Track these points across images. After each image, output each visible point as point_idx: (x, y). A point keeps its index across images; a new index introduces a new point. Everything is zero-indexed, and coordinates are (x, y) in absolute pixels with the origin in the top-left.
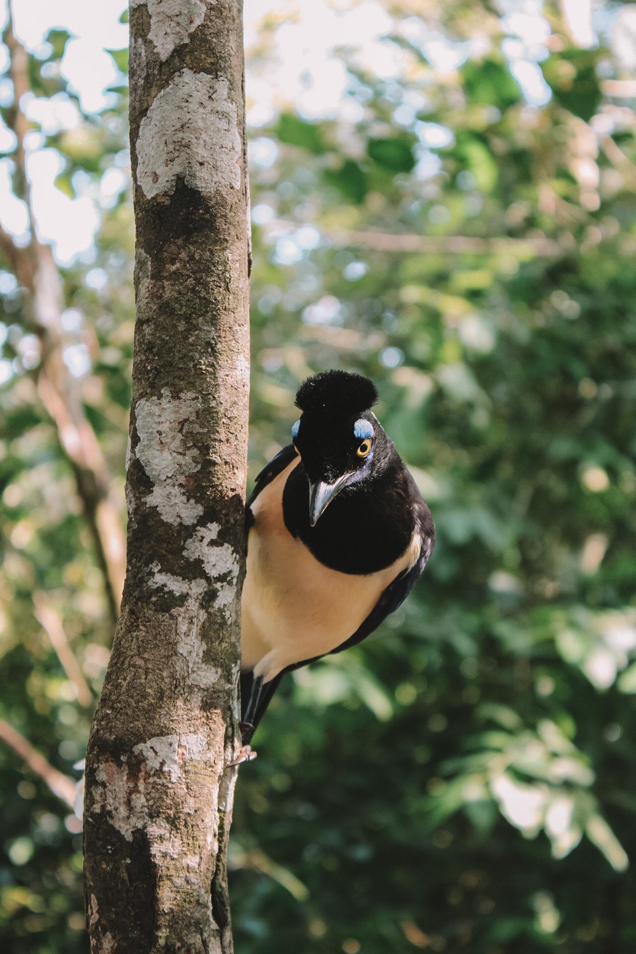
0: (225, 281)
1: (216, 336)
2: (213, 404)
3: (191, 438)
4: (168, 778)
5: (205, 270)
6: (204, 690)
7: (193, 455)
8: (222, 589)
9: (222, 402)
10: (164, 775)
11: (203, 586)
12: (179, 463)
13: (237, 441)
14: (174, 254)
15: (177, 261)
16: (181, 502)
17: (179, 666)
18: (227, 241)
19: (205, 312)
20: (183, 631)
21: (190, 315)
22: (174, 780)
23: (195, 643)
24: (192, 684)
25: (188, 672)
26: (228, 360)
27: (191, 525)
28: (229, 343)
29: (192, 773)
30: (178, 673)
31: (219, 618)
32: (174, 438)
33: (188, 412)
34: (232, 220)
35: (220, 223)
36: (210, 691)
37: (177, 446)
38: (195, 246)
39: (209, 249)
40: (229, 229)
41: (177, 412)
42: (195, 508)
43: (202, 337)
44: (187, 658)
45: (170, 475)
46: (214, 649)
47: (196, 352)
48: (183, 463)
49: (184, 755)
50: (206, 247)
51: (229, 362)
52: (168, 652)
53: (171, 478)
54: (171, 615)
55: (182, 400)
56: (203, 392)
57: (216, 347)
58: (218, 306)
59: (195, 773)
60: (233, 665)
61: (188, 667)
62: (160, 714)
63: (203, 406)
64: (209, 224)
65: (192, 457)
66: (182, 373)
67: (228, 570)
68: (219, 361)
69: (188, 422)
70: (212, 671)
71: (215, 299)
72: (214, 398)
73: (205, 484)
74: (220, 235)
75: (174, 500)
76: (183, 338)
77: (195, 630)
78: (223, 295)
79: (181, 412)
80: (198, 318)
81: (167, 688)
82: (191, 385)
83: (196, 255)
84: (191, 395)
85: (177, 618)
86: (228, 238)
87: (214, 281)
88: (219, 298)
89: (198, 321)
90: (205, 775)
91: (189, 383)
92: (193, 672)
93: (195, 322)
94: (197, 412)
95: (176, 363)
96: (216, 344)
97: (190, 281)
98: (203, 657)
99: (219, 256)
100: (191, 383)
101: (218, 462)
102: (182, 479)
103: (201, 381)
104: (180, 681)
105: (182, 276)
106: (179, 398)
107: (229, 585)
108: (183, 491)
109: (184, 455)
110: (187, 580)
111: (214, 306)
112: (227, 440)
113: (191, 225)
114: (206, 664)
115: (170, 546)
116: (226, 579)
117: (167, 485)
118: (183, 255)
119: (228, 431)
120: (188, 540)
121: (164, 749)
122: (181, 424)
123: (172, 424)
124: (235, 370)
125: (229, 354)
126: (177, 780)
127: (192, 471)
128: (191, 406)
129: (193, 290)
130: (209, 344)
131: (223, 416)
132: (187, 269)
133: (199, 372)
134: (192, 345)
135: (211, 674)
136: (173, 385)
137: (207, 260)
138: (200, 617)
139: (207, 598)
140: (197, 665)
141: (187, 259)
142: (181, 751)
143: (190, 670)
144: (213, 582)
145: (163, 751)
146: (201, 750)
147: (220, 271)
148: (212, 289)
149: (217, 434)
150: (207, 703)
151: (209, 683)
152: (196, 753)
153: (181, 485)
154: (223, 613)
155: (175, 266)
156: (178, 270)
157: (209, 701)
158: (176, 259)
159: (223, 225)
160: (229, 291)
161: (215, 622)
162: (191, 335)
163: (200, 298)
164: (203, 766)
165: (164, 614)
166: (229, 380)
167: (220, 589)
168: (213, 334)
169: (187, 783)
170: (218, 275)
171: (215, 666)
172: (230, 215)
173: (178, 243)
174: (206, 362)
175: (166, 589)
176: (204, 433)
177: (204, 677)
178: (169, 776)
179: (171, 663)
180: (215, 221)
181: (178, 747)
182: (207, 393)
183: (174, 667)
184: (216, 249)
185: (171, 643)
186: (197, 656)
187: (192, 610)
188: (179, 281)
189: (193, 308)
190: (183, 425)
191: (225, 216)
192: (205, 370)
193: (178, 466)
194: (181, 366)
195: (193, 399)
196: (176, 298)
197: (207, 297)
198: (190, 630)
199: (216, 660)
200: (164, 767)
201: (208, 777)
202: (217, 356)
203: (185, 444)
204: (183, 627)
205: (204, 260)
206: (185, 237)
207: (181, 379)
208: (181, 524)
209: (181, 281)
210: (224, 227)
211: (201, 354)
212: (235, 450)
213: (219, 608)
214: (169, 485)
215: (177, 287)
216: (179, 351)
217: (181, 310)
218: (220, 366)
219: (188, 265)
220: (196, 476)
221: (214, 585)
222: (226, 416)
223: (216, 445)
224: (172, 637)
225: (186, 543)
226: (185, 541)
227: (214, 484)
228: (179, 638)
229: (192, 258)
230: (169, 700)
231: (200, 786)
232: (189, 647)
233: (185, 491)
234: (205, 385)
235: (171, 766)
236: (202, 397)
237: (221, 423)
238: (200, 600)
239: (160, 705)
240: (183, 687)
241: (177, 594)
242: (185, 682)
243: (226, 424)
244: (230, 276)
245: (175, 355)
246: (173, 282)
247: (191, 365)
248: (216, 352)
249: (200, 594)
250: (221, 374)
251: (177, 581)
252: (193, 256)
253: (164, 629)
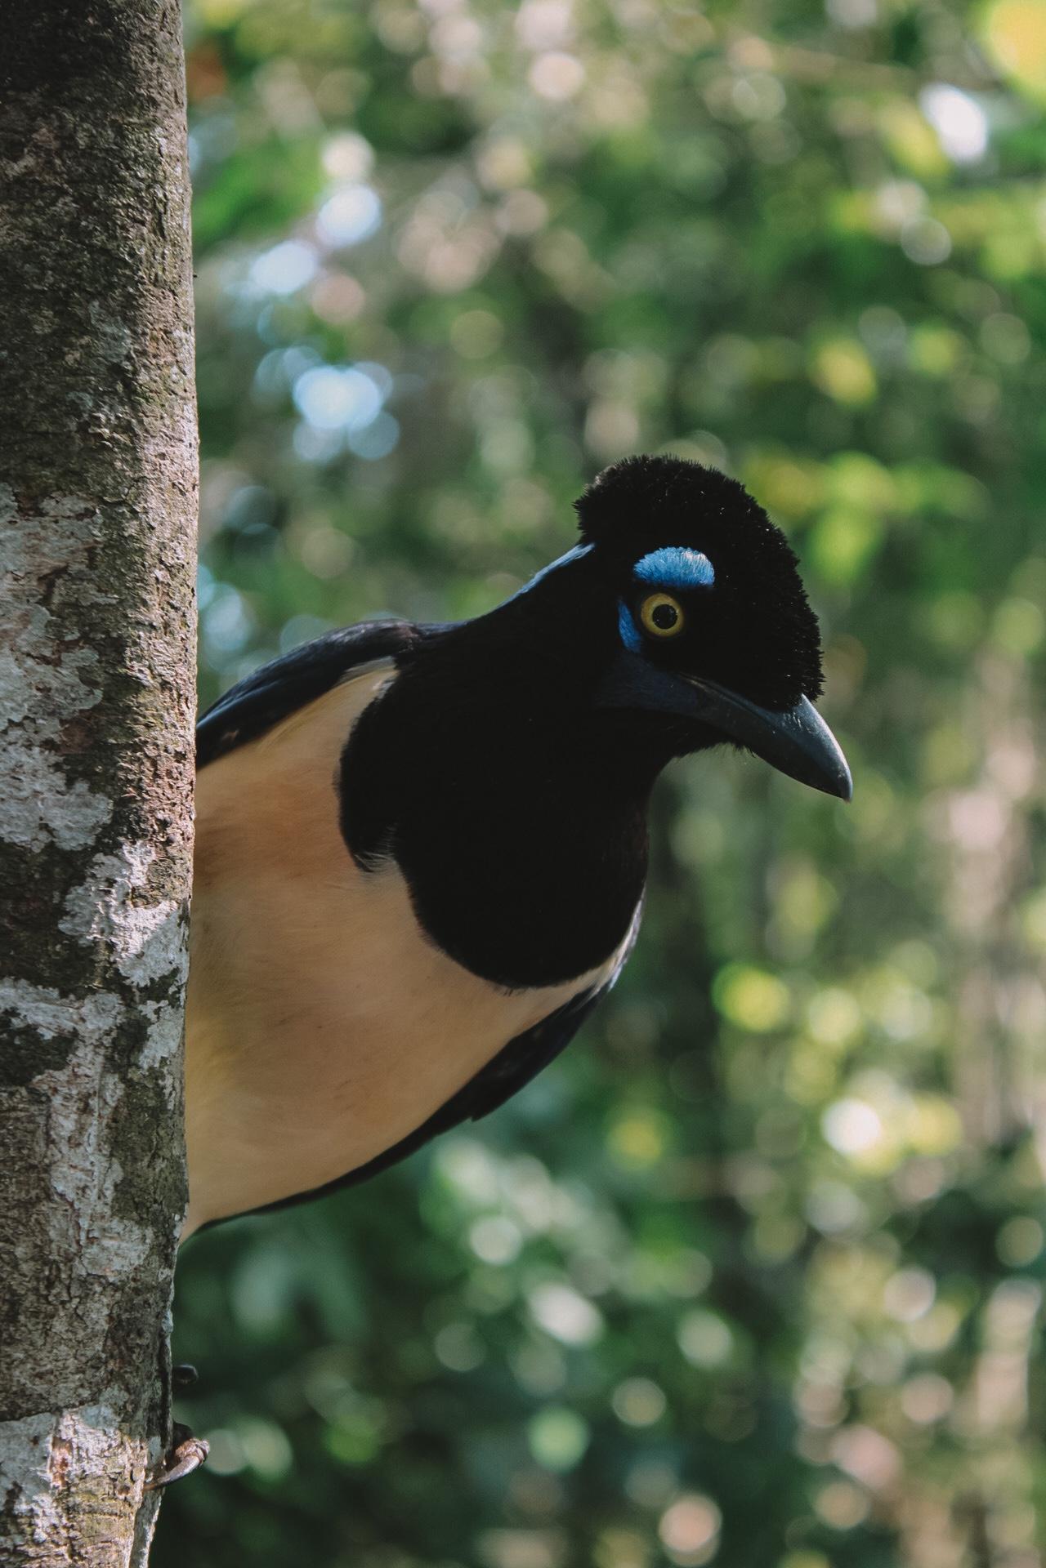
0: (154, 209)
1: (136, 351)
2: (132, 529)
3: (75, 619)
4: (28, 1530)
5: (104, 176)
6: (115, 1288)
7: (81, 664)
8: (158, 1018)
9: (153, 524)
10: (18, 1525)
11: (114, 1013)
12: (41, 687)
13: (184, 630)
14: (17, 132)
15: (26, 150)
16: (50, 790)
17: (56, 1227)
18: (154, 103)
19: (105, 287)
20: (65, 1134)
21: (67, 293)
22: (41, 1535)
23: (96, 1163)
24: (89, 1275)
25: (78, 1242)
26: (165, 415)
27: (80, 849)
28: (166, 370)
29: (84, 1510)
30: (54, 1246)
31: (151, 1094)
32: (25, 619)
33: (65, 551)
34: (165, 51)
35: (138, 54)
36: (127, 1289)
37: (35, 639)
38: (77, 112)
39: (113, 123)
40: (159, 73)
41: (34, 550)
42: (87, 805)
43: (101, 352)
44: (76, 1207)
45: (17, 718)
46: (139, 1176)
47: (85, 391)
48: (55, 684)
49: (66, 1465)
50: (106, 116)
51: (167, 421)
52: (28, 1192)
53: (20, 725)
54: (32, 1091)
55: (47, 518)
56: (105, 498)
57: (136, 380)
58: (140, 273)
59: (90, 1512)
60: (177, 1217)
61: (78, 1227)
62: (8, 1360)
63: (105, 535)
64: (113, 55)
65: (78, 668)
66: (47, 448)
67: (171, 968)
68: (145, 418)
69: (66, 577)
70: (134, 1237)
71: (132, 254)
72: (134, 512)
73: (114, 742)
74: (140, 87)
75: (28, 786)
76: (49, 354)
77: (95, 1129)
78: (150, 244)
79: (46, 550)
80: (88, 302)
81: (29, 1290)
82: (74, 479)
83: (81, 134)
84: (72, 504)
85: (49, 1100)
86: (158, 98)
87: (129, 206)
88: (142, 251)
89: (87, 310)
90: (111, 1514)
91: (68, 472)
92: (91, 1241)
93: (79, 312)
94: (91, 551)
95: (29, 419)
96: (135, 372)
97: (65, 204)
98: (115, 1199)
99: (139, 142)
100: (74, 473)
101: (146, 683)
102: (51, 729)
103: (101, 469)
104: (59, 1269)
105: (42, 189)
106: (41, 513)
107: (173, 1007)
108: (54, 758)
109: (57, 663)
110: (72, 997)
111: (128, 272)
112: (166, 625)
113: (65, 57)
114: (122, 1218)
115: (23, 908)
116: (167, 991)
117: (10, 744)
118: (44, 134)
119: (169, 603)
120: (72, 889)
121: (18, 1453)
122: (47, 581)
123: (22, 582)
124: (178, 444)
125: (167, 400)
126: (49, 1534)
127: (79, 707)
128: (72, 534)
129: (74, 229)
130: (117, 371)
131: (157, 561)
132: (56, 173)
133: (92, 443)
134: (73, 373)
135: (130, 1245)
136: (24, 479)
137: (107, 151)
138: (108, 1094)
139: (123, 1042)
140: (99, 1223)
141: (55, 145)
142: (59, 1454)
143: (83, 1236)
144: (137, 999)
145: (14, 1459)
146: (105, 1446)
147: (142, 180)
148: (123, 227)
149: (143, 609)
150: (120, 1321)
151: (126, 1269)
152: (94, 1457)
153: (48, 745)
154: (160, 1082)
155: (22, 163)
156: (29, 172)
157: (125, 1316)
158: (24, 145)
159: (146, 62)
160: (163, 236)
161: (141, 1106)
162: (72, 346)
163: (91, 248)
164: (107, 1489)
165: (13, 1089)
166: (169, 468)
167: (153, 1017)
168: (128, 345)
169: (71, 1539)
170: (137, 191)
171: (140, 1222)
172: (161, 36)
173: (28, 104)
174: (113, 418)
175: (16, 1023)
176: (110, 605)
177: (117, 1254)
178: (30, 1525)
179: (36, 1220)
180: (128, 49)
181: (54, 1445)
182: (115, 500)
183: (44, 1232)
184: (130, 124)
185: (33, 1167)
186: (99, 1198)
187: (87, 1076)
188: (33, 204)
189: (74, 274)
190: (51, 586)
191: (151, 38)
192: (111, 439)
193: (39, 694)
194: (44, 427)
195: (80, 516)
196: (27, 248)
197: (110, 247)
198: (81, 1129)
199: (144, 1205)
200: (17, 1502)
201: (117, 1518)
202: (140, 404)
203: (59, 637)
204: (66, 1124)
205: (101, 150)
206: (47, 86)
207: (44, 461)
208: (51, 848)
209: (40, 202)
210: (149, 66)
211: (98, 395)
212: (183, 653)
213: (151, 1068)
214: (15, 743)
215: (27, 219)
216: (39, 389)
217: (40, 280)
218: (147, 431)
219: (58, 162)
220: (89, 719)
221: (140, 1007)
222: (161, 562)
223: (139, 637)
224: (37, 1149)
225: (68, 897)
226: (65, 892)
227: (137, 740)
228: (56, 1152)
229: (67, 141)
230: (34, 1320)
231: (100, 1545)
232: (80, 1175)
233: (61, 759)
234: (110, 480)
235: (35, 1498)
236: (103, 512)
237: (153, 581)
238: (107, 1048)
239: (11, 1336)
240: (67, 1282)
241: (48, 1035)
242: (71, 1269)
243: (163, 582)
244: (165, 196)
245: (26, 398)
246: (14, 206)
247: (73, 425)
248: (135, 392)
249: (108, 1033)
250: (150, 450)
251: (47, 1000)
252: (72, 137)
253: (16, 1128)
